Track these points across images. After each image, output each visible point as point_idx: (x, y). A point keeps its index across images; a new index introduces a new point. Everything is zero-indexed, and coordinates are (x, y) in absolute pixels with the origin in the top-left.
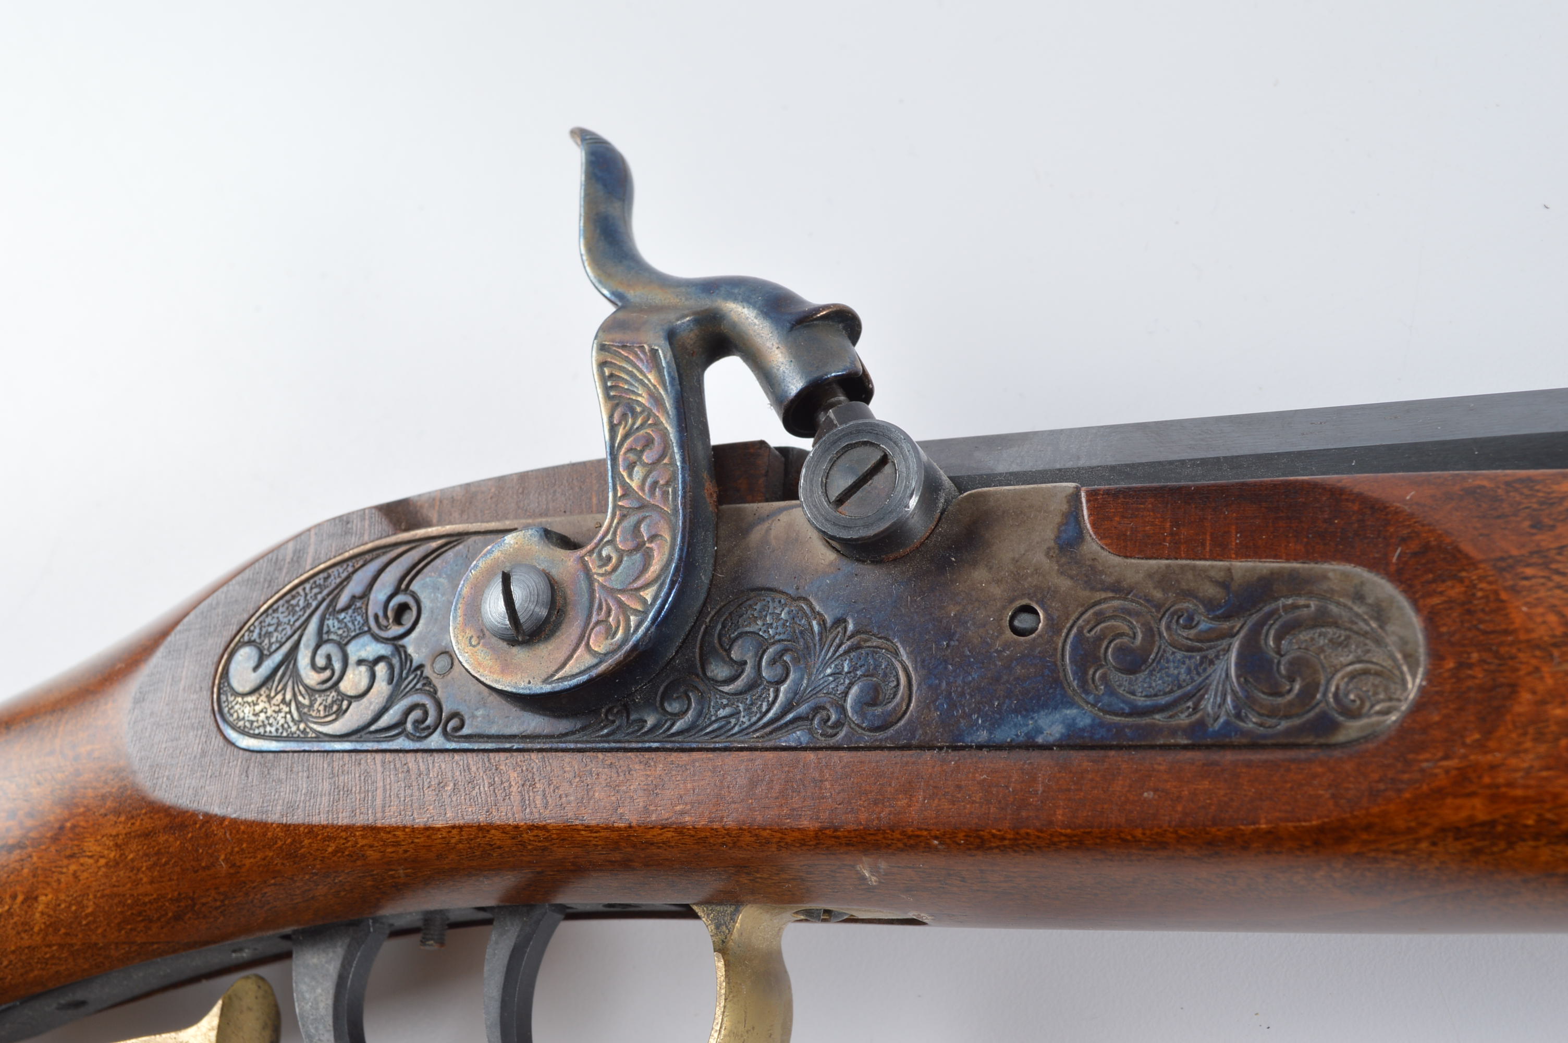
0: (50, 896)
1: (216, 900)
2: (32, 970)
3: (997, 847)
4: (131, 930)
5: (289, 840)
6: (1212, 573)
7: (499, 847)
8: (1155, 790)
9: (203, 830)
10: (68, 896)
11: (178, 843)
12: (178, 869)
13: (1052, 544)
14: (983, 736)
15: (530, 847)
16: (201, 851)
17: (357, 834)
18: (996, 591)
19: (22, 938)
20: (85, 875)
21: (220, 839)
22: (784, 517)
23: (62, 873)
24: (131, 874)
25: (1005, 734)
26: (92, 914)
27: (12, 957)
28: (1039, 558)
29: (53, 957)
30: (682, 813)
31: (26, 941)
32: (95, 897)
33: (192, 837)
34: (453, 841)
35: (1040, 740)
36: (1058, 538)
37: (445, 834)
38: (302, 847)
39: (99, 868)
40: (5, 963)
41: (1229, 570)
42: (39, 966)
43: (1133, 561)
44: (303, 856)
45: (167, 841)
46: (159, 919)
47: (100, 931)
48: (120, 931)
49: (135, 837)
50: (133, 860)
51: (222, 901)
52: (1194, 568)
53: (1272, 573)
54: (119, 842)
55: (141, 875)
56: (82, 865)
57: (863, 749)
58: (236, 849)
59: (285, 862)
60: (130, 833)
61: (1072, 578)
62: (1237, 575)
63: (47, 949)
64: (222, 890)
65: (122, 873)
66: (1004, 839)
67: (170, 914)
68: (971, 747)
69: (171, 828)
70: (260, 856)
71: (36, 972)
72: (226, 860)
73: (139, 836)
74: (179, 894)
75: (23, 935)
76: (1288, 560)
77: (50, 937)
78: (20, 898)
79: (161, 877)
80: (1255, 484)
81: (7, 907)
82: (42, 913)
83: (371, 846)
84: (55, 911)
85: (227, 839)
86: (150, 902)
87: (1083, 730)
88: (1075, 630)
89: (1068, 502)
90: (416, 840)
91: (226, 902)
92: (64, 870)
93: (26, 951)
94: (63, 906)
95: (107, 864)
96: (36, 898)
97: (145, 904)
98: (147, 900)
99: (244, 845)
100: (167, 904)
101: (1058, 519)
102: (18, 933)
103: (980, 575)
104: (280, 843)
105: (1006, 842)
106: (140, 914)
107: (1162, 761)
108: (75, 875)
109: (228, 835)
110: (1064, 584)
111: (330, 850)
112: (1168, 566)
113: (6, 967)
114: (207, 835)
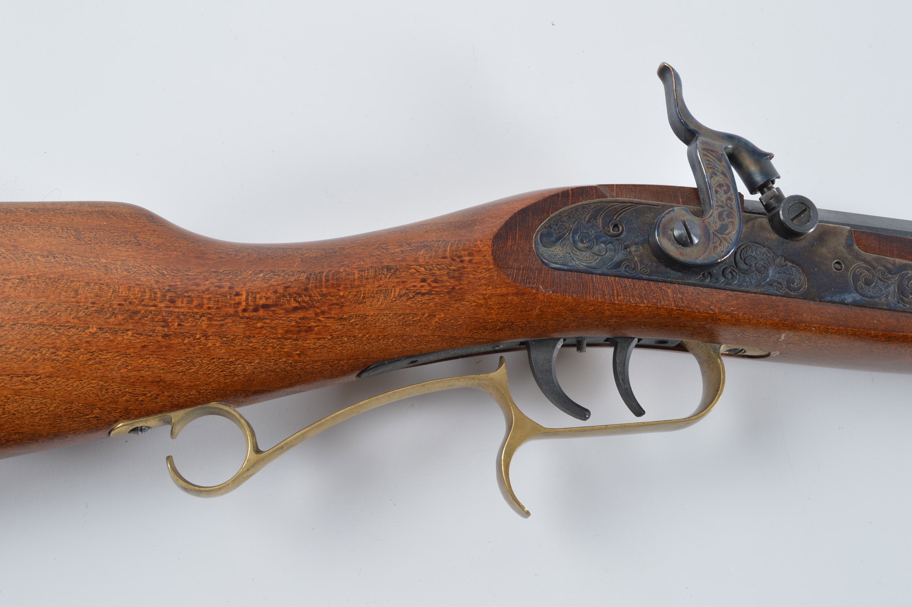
0: (442, 316)
1: (523, 324)
2: (421, 345)
3: (831, 332)
4: (475, 332)
5: (574, 304)
6: (891, 261)
7: (661, 315)
8: (878, 321)
9: (534, 296)
10: (452, 316)
11: (518, 300)
12: (513, 310)
13: (845, 244)
14: (829, 299)
15: (673, 316)
16: (529, 304)
17: (606, 304)
18: (829, 255)
19: (422, 332)
20: (463, 308)
21: (541, 300)
22: (759, 220)
23: (451, 307)
24: (487, 310)
25: (836, 298)
26: (459, 324)
27: (414, 339)
28: (841, 248)
29: (433, 340)
30: (733, 310)
31: (424, 332)
32: (465, 318)
33: (527, 299)
34: (644, 311)
35: (846, 302)
36: (846, 243)
37: (642, 308)
38: (579, 307)
39: (472, 306)
40: (410, 341)
41: (895, 261)
42: (425, 343)
43: (868, 254)
44: (577, 310)
45: (513, 299)
46: (491, 329)
47: (460, 332)
48: (470, 332)
49: (495, 296)
50: (490, 305)
51: (526, 325)
52: (885, 259)
53: (906, 264)
54: (486, 297)
55: (493, 311)
56: (463, 304)
57: (792, 297)
58: (547, 305)
59: (568, 312)
60: (493, 294)
61: (851, 255)
62: (897, 263)
63: (432, 337)
64: (530, 320)
65: (482, 309)
66: (834, 330)
67: (498, 328)
68: (826, 301)
69: (517, 294)
70: (558, 308)
71: (422, 346)
72: (539, 309)
73: (498, 296)
74: (508, 320)
75: (424, 330)
76: (909, 261)
77: (436, 332)
78: (426, 315)
79: (503, 313)
80: (900, 238)
81: (419, 318)
82: (436, 322)
83: (609, 310)
84: (443, 321)
85: (545, 301)
86: (491, 322)
87: (857, 301)
88: (853, 271)
89: (849, 232)
90: (630, 309)
91: (528, 325)
92: (452, 305)
93: (422, 337)
94: (447, 320)
95: (476, 305)
96: (435, 316)
97: (488, 323)
98: (490, 321)
99: (552, 304)
100: (499, 323)
101: (846, 237)
102: (421, 329)
103: (824, 250)
104: (569, 304)
105: (834, 331)
106: (484, 326)
107: (878, 313)
108: (457, 308)
109: (545, 299)
110: (850, 257)
111: (590, 309)
112: (878, 257)
113: (409, 343)
114: (534, 298)
